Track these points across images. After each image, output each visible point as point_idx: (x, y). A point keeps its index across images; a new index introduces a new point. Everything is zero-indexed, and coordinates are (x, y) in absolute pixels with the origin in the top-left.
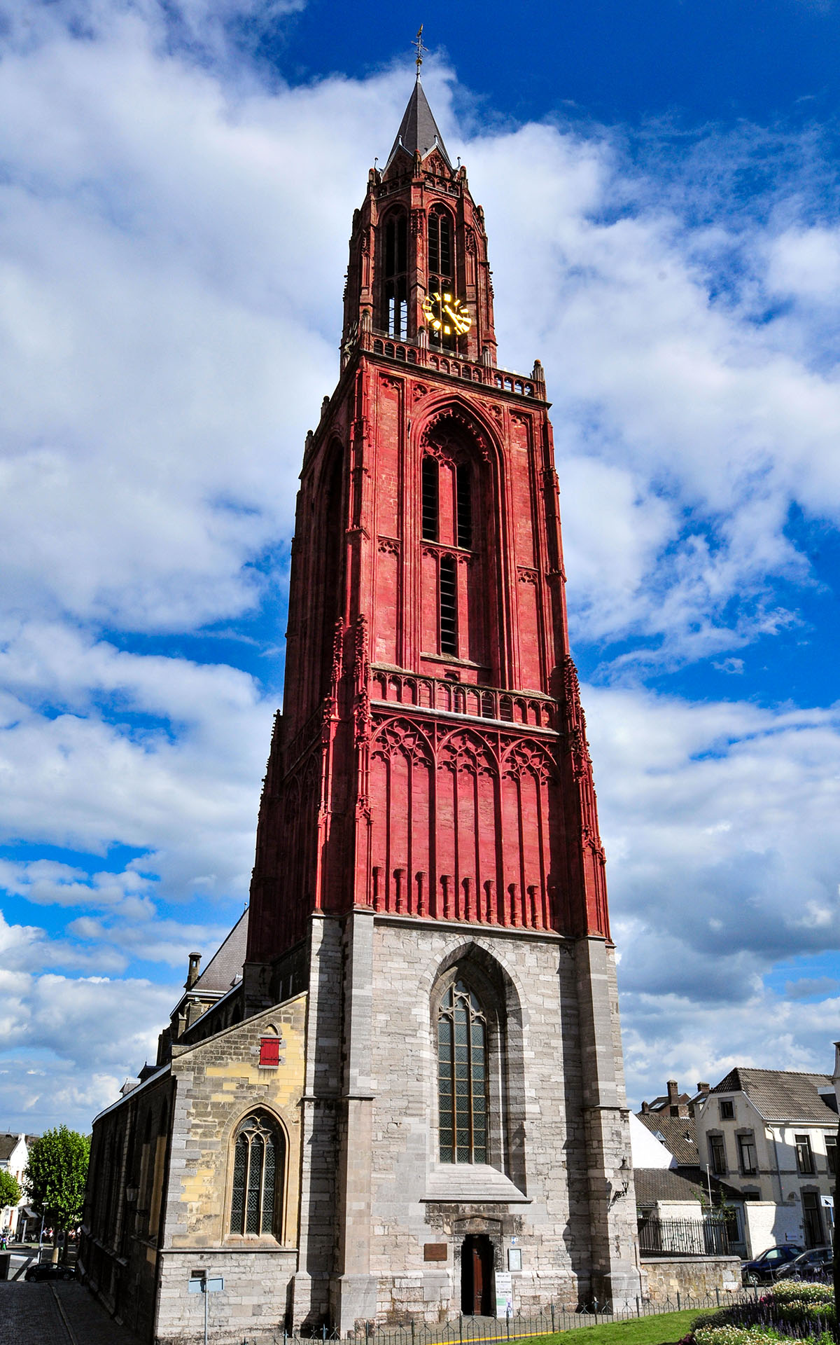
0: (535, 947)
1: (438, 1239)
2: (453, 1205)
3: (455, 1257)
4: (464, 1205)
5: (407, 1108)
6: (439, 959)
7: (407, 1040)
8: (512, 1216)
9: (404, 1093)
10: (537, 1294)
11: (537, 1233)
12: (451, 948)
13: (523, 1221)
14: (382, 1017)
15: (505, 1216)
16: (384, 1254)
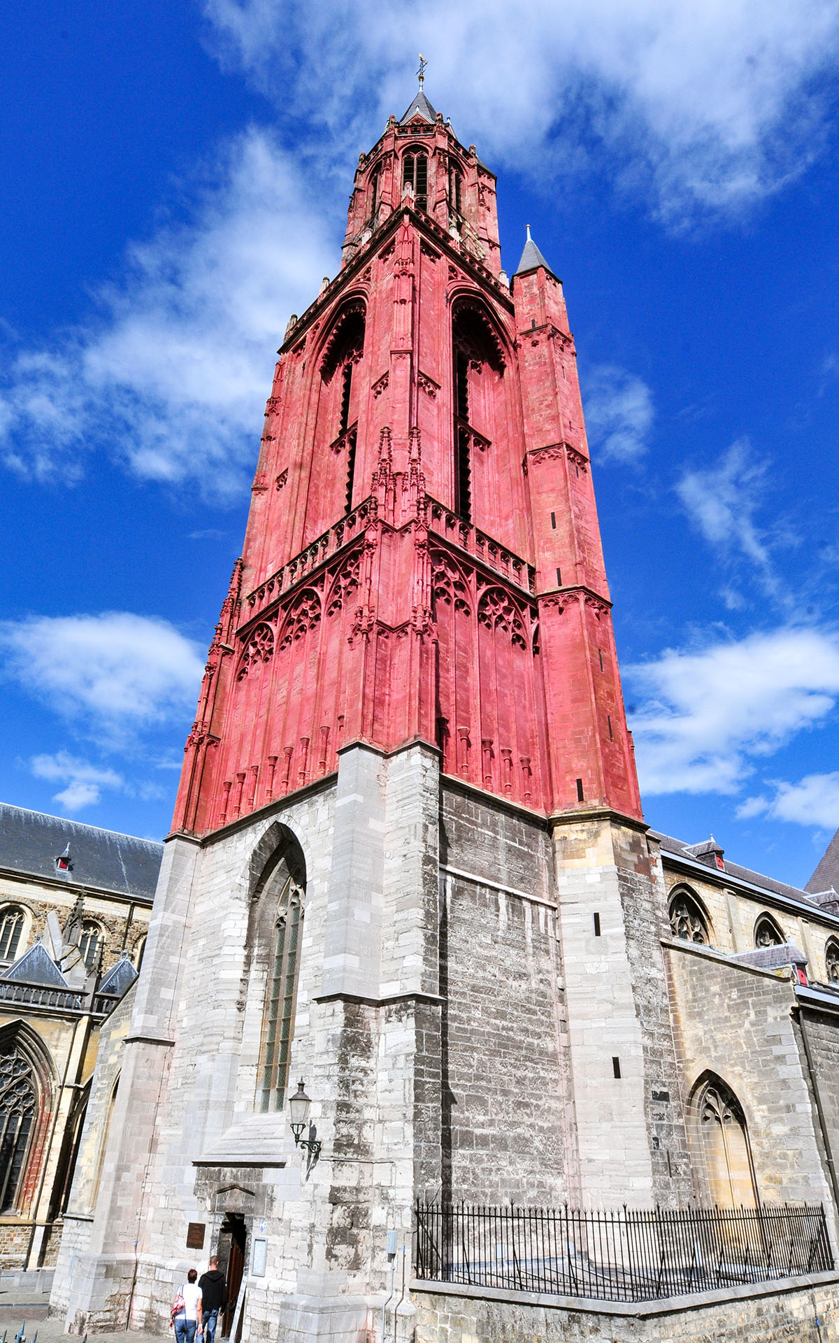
0: (328, 795)
1: (200, 1217)
2: (217, 1169)
3: (213, 1246)
4: (226, 1169)
5: (202, 1045)
6: (248, 856)
7: (216, 961)
8: (265, 1187)
9: (203, 1027)
10: (269, 1320)
11: (286, 1217)
12: (259, 838)
13: (274, 1196)
14: (202, 942)
15: (258, 1186)
16: (161, 1233)
